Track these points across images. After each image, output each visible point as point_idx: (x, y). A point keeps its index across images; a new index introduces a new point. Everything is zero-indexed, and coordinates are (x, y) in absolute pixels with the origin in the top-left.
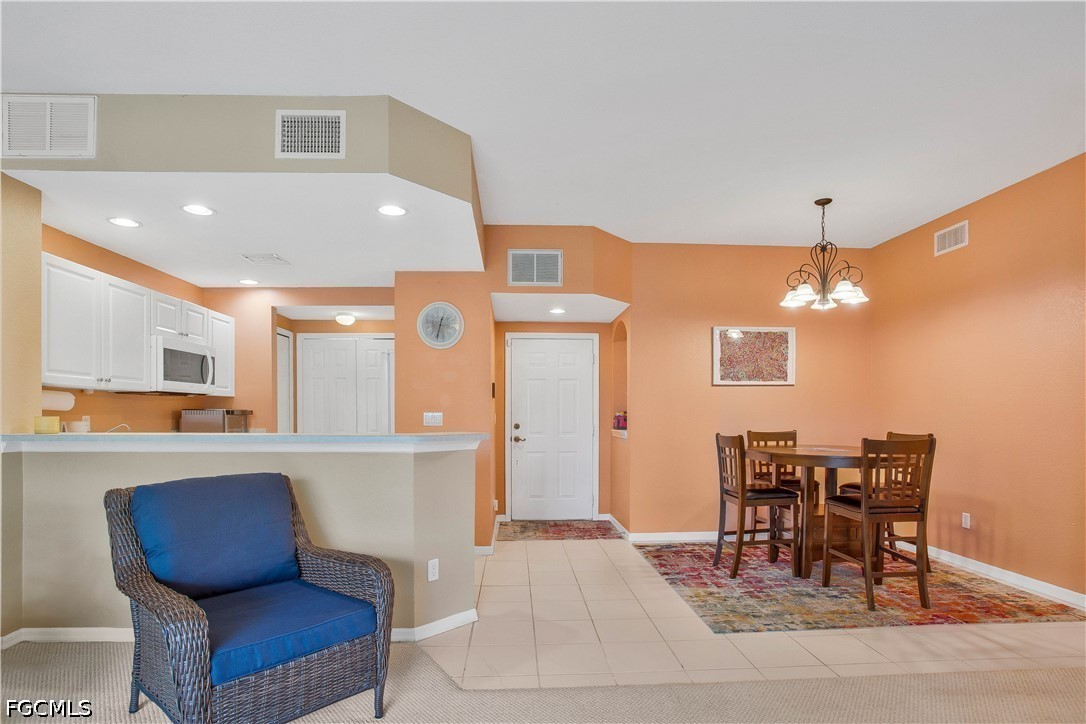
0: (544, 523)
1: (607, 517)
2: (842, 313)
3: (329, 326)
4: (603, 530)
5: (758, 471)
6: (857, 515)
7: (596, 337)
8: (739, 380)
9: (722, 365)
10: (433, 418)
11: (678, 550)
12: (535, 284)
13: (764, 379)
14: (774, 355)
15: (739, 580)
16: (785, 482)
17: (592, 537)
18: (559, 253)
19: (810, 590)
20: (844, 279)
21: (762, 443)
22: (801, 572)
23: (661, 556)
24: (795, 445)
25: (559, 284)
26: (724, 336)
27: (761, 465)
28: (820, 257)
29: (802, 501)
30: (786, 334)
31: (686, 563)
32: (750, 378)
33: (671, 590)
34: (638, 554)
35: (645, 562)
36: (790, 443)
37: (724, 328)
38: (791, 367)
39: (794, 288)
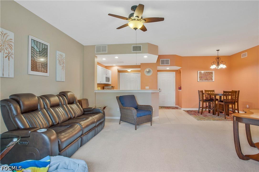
0: (165, 107)
1: (177, 106)
2: (222, 69)
3: (126, 71)
4: (177, 108)
5: (207, 97)
6: (223, 103)
7: (175, 73)
8: (203, 80)
9: (200, 78)
10: (147, 87)
11: (191, 111)
12: (165, 65)
13: (208, 80)
14: (210, 76)
15: (202, 115)
16: (211, 99)
17: (174, 109)
18: (169, 59)
19: (215, 116)
20: (221, 64)
21: (208, 92)
22: (214, 114)
23: (188, 112)
24: (214, 92)
25: (169, 65)
26: (200, 73)
27: (207, 96)
28: (217, 60)
29: (214, 102)
30: (212, 72)
31: (193, 113)
32: (205, 80)
33: (190, 116)
34: (184, 112)
35: (185, 112)
36: (213, 92)
37: (200, 71)
38: (213, 78)
39: (213, 65)
